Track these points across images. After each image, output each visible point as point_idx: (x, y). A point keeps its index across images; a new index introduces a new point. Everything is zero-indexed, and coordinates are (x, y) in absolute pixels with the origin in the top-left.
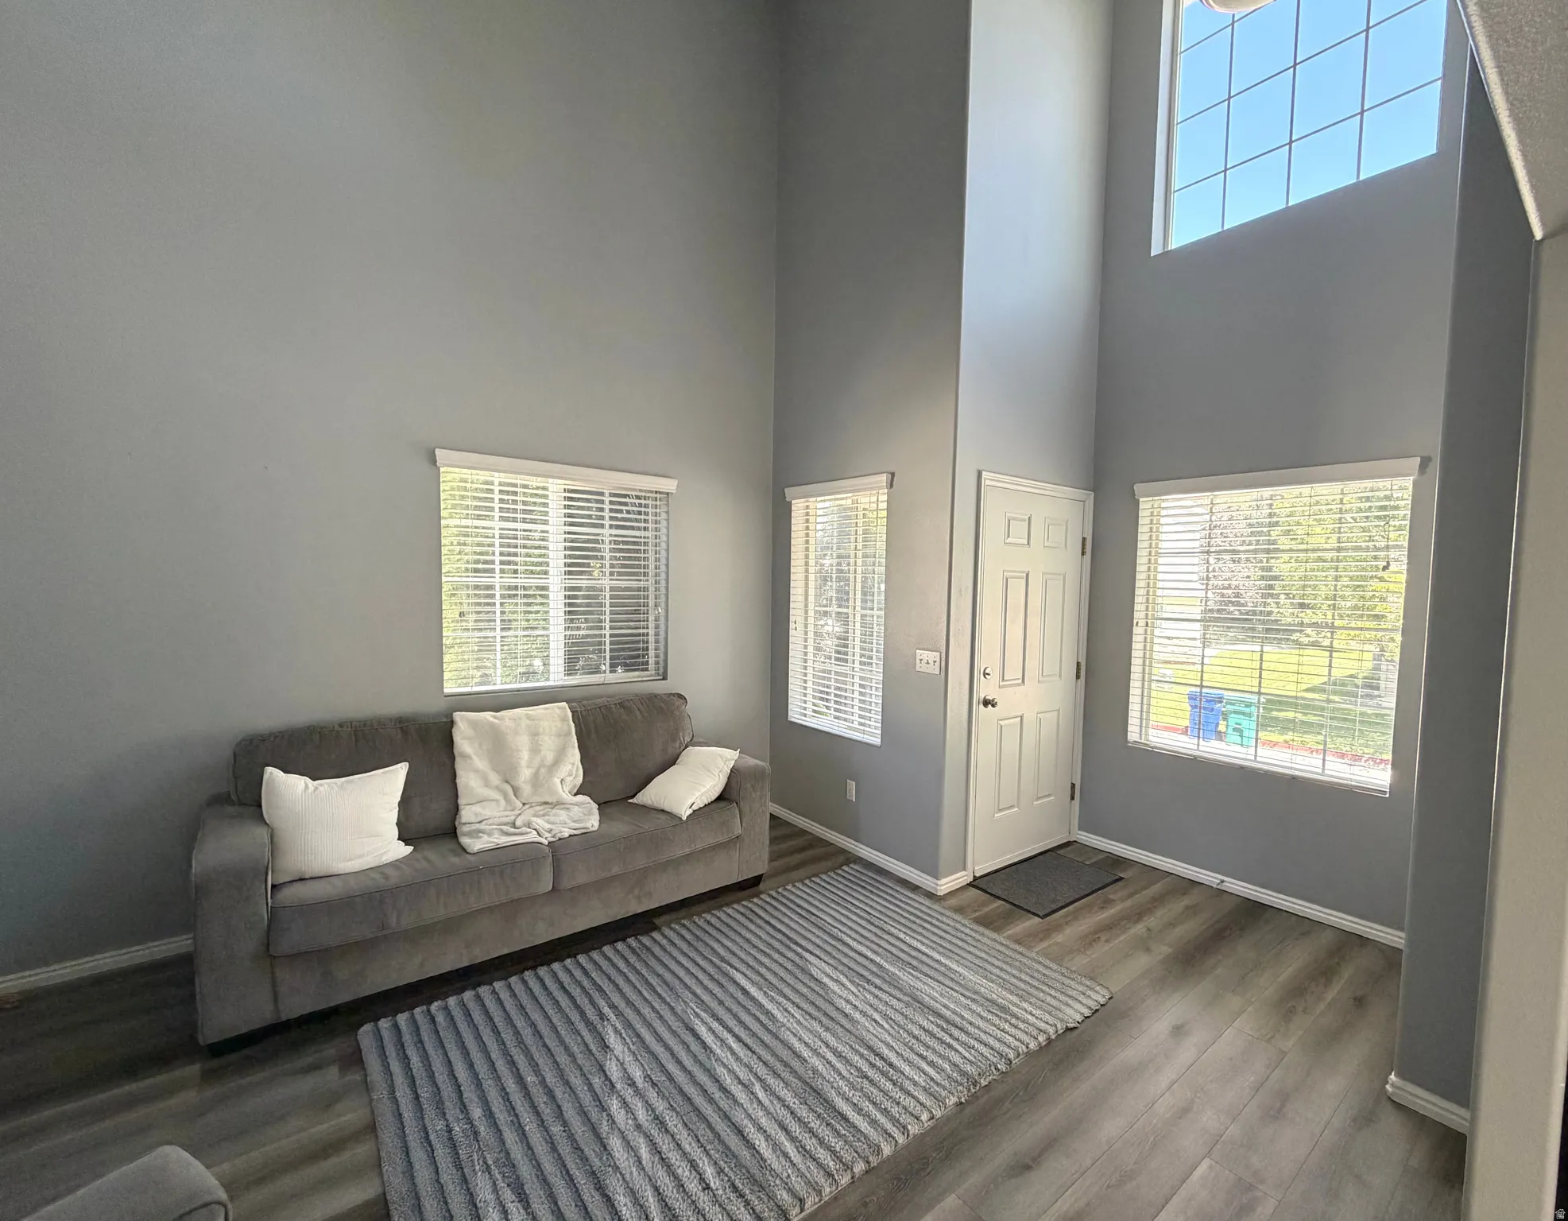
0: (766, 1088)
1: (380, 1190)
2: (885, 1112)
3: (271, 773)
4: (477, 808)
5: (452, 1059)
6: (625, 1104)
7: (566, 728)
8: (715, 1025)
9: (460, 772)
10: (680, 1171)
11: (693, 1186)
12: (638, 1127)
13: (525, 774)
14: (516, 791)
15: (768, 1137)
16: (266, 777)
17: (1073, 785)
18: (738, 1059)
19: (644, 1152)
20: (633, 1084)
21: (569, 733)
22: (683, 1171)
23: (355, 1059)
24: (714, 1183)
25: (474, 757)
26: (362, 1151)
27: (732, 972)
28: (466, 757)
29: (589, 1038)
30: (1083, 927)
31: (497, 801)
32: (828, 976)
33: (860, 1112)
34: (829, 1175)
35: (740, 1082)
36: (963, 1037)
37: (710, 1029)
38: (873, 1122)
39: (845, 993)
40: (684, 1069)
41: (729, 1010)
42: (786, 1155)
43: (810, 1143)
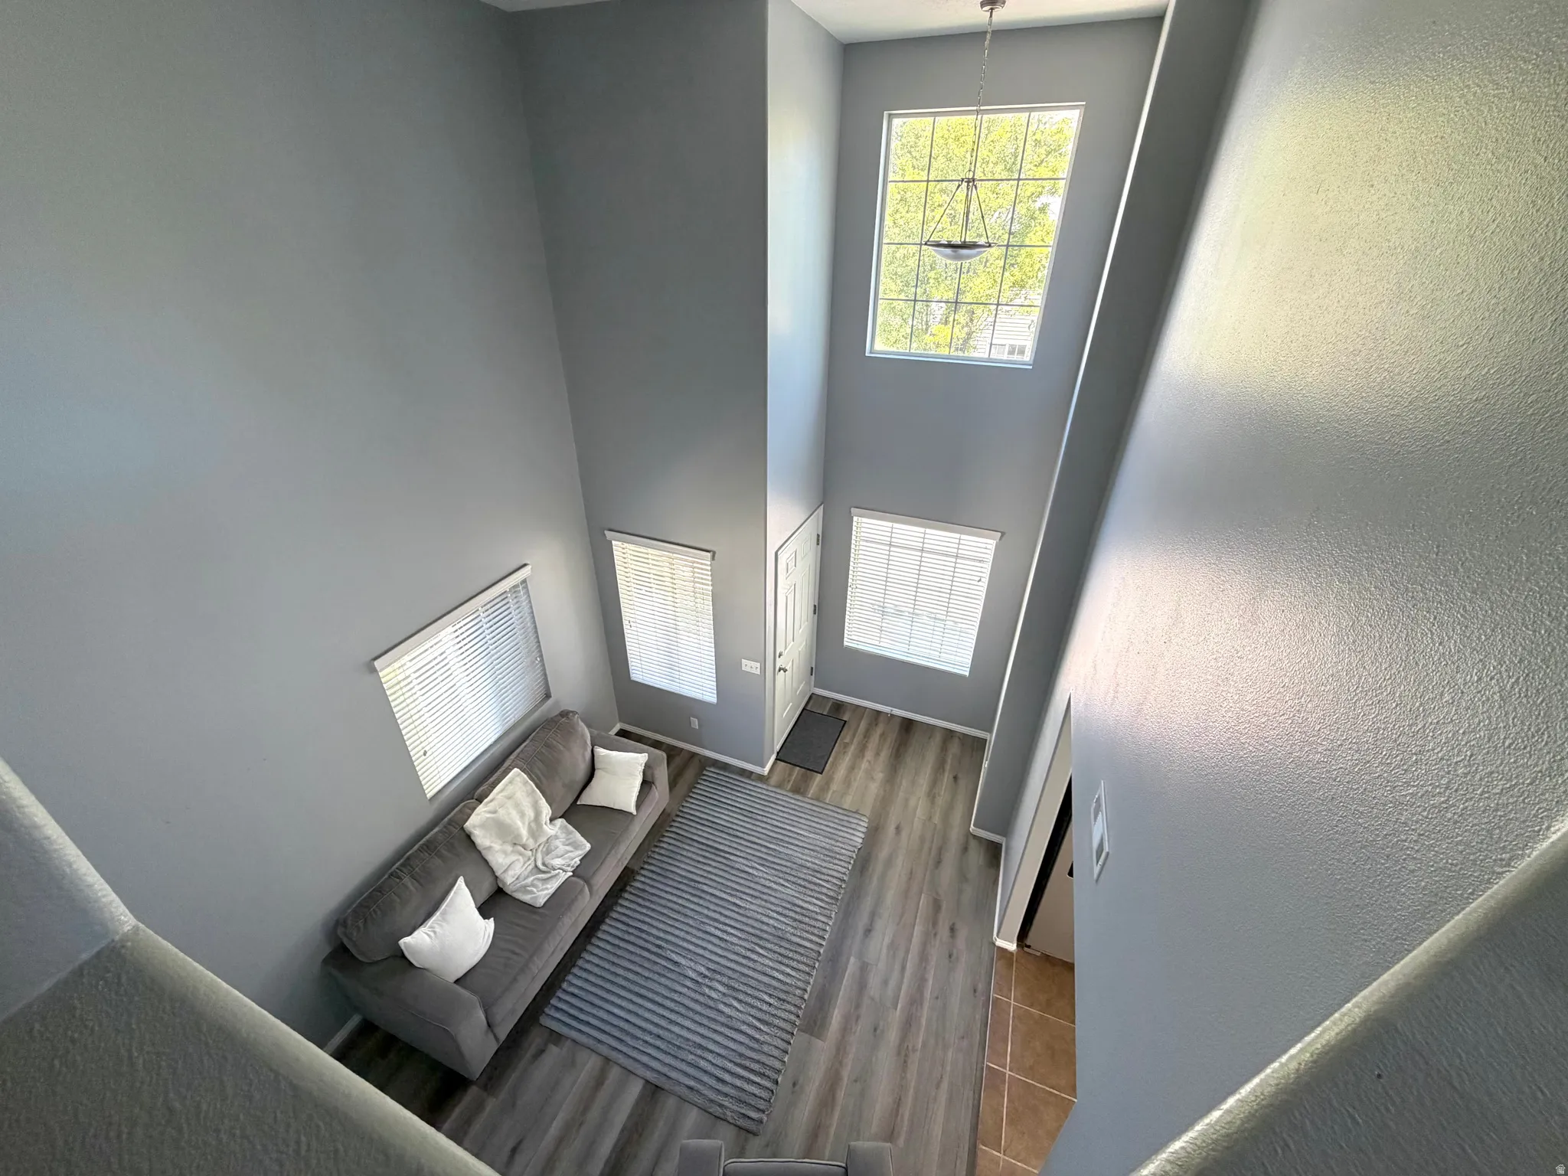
0: (762, 947)
1: (644, 1081)
2: (813, 934)
3: (405, 943)
4: (511, 873)
5: (608, 1009)
6: (710, 988)
7: (529, 788)
8: (716, 924)
9: (489, 858)
10: (755, 1004)
11: (765, 1007)
12: (724, 994)
13: (524, 832)
14: (524, 847)
15: (777, 970)
16: (403, 948)
17: (812, 668)
18: (740, 938)
19: (735, 1004)
20: (705, 976)
21: (534, 791)
22: (758, 1004)
23: (556, 1038)
24: (772, 1001)
25: (492, 845)
26: (614, 1073)
27: (700, 886)
28: (489, 848)
29: (664, 963)
30: (842, 772)
31: (518, 860)
32: (747, 866)
33: (804, 939)
34: (808, 974)
35: (749, 950)
36: (823, 877)
37: (716, 928)
38: (811, 941)
39: (761, 874)
40: (721, 956)
41: (715, 911)
42: (789, 974)
43: (794, 964)
